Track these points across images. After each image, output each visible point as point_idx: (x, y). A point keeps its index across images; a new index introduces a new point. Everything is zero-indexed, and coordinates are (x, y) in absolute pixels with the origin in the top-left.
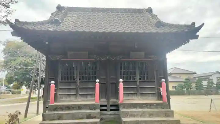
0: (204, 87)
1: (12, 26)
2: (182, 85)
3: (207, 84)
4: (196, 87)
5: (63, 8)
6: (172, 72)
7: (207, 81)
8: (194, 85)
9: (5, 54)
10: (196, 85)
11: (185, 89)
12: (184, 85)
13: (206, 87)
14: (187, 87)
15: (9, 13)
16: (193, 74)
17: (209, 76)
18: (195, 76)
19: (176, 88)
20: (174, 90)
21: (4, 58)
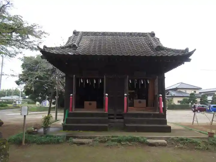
0: (209, 102)
1: (42, 51)
2: (187, 99)
3: (212, 99)
4: (200, 101)
5: (78, 32)
6: (178, 87)
7: (212, 97)
8: (198, 100)
9: (24, 69)
10: (201, 99)
11: (190, 104)
12: (189, 100)
13: (210, 102)
14: (191, 102)
15: (40, 43)
16: (199, 89)
17: (214, 91)
18: (200, 91)
19: (181, 103)
20: (179, 104)
21: (22, 72)
